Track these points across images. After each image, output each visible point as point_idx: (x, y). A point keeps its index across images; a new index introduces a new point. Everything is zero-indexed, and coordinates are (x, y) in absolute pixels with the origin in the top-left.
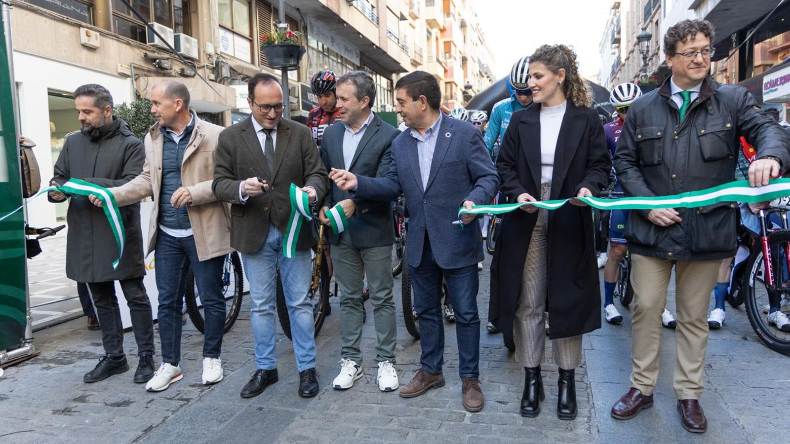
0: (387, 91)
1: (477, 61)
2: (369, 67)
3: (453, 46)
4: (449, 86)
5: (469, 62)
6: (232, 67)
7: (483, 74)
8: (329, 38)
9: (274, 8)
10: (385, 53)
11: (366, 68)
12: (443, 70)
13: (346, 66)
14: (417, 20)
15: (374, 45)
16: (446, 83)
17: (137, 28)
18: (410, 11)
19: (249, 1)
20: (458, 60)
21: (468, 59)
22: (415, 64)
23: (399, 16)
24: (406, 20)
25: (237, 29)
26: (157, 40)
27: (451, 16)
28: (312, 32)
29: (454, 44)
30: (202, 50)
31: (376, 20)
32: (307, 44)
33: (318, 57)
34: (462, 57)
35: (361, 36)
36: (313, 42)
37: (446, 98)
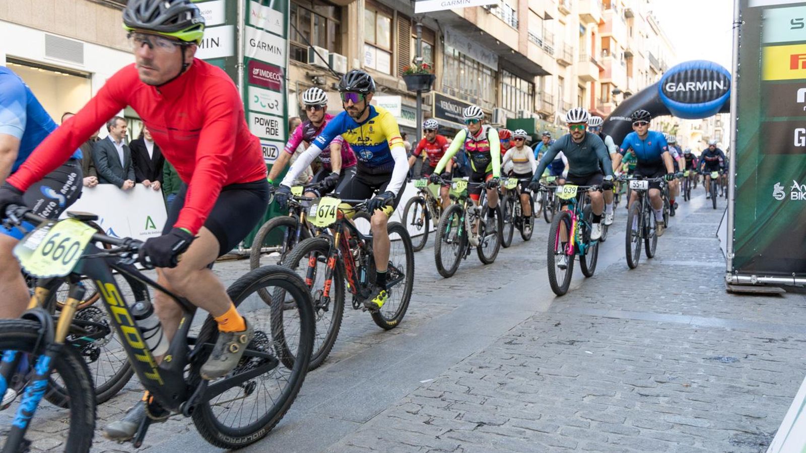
0: (529, 95)
1: (646, 55)
2: (507, 71)
3: (611, 40)
4: (605, 87)
5: (636, 59)
7: (656, 70)
8: (466, 46)
9: (413, 21)
10: (524, 57)
11: (505, 72)
12: (597, 69)
13: (483, 72)
14: (568, 16)
15: (513, 50)
16: (602, 84)
17: (301, 51)
18: (559, 9)
19: (391, 17)
20: (619, 56)
21: (634, 54)
22: (563, 64)
23: (543, 17)
24: (552, 19)
25: (379, 44)
26: (317, 61)
27: (612, 7)
28: (449, 40)
29: (613, 38)
30: (350, 66)
31: (516, 24)
32: (443, 52)
33: (454, 65)
34: (625, 53)
35: (498, 42)
36: (450, 50)
37: (601, 101)
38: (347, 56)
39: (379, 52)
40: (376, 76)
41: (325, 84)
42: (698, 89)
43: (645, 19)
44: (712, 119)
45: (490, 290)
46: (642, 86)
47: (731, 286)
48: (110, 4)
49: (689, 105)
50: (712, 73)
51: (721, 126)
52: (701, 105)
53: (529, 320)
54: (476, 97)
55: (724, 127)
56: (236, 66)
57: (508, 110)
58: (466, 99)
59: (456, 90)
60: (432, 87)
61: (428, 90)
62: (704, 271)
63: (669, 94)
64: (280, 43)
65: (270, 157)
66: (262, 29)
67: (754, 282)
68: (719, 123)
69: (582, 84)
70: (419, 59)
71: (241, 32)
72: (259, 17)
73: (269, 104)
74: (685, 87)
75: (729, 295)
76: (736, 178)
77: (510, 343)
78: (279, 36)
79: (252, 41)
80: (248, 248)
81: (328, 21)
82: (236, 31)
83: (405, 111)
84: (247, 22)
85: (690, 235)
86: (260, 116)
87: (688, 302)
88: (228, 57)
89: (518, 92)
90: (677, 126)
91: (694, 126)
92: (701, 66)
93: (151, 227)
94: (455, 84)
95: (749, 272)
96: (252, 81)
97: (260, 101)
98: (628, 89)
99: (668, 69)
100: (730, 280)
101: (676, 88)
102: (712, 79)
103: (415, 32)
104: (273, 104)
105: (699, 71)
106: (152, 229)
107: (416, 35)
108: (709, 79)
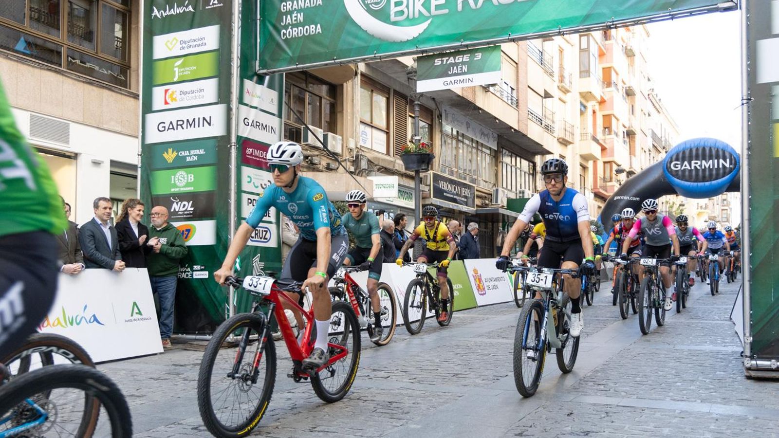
0: (529, 174)
1: (649, 134)
2: (506, 150)
3: (614, 120)
4: (608, 166)
5: (638, 137)
6: (370, 158)
7: (659, 148)
8: (465, 124)
9: (410, 99)
10: (525, 136)
11: (504, 151)
12: (599, 148)
13: (482, 151)
14: (568, 94)
15: (513, 128)
16: (605, 163)
17: (295, 130)
18: (558, 87)
19: (387, 96)
20: (621, 135)
21: (636, 133)
22: (564, 143)
23: (543, 95)
24: (553, 97)
25: (376, 123)
26: (311, 140)
27: (613, 85)
28: (446, 119)
29: (615, 117)
30: (345, 146)
31: (515, 103)
32: (441, 131)
33: (452, 144)
34: (627, 131)
35: (497, 121)
36: (447, 128)
37: (604, 179)
38: (342, 135)
39: (374, 131)
40: (372, 156)
41: (320, 164)
42: (703, 167)
43: (647, 98)
44: (718, 199)
45: (497, 378)
46: (646, 165)
47: (750, 372)
48: (99, 84)
49: (695, 184)
50: (717, 151)
51: (728, 205)
52: (707, 184)
53: (539, 409)
54: (475, 177)
55: (730, 207)
56: (229, 146)
57: (509, 190)
58: (465, 179)
59: (455, 170)
60: (430, 166)
61: (427, 170)
62: (720, 356)
63: (674, 173)
64: (274, 122)
65: (262, 240)
66: (256, 108)
67: (774, 367)
68: (725, 202)
69: (584, 163)
70: (417, 138)
71: (234, 111)
72: (253, 96)
73: (261, 185)
74: (690, 166)
75: (749, 381)
76: (751, 258)
77: (520, 434)
78: (273, 114)
79: (246, 120)
80: (240, 335)
81: (323, 101)
82: (229, 110)
83: (403, 191)
84: (241, 101)
85: (702, 318)
86: (252, 197)
87: (706, 389)
88: (220, 136)
89: (518, 171)
90: (683, 205)
91: (700, 206)
92: (706, 144)
93: (137, 313)
94: (454, 163)
95: (768, 356)
96: (245, 161)
97: (252, 182)
98: (631, 167)
99: (672, 148)
100: (748, 366)
101: (682, 167)
102: (718, 158)
103: (412, 111)
104: (265, 185)
105: (704, 149)
106: (139, 315)
107: (414, 114)
108: (714, 158)
